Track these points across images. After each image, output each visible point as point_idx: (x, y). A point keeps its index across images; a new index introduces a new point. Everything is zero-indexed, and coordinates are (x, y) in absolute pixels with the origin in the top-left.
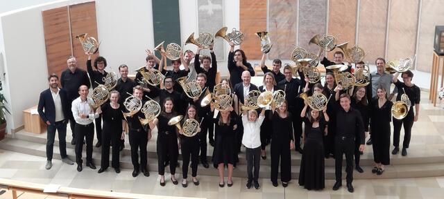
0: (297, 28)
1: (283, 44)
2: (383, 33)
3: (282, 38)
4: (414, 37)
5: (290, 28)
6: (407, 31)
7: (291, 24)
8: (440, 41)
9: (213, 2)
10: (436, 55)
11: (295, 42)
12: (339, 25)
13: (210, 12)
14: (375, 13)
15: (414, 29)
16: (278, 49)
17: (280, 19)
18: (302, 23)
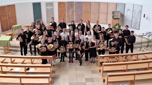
0: (74, 14)
1: (71, 18)
2: (98, 14)
3: (70, 16)
4: (107, 15)
5: (72, 13)
6: (105, 13)
7: (73, 12)
8: (114, 15)
9: (50, 6)
10: (113, 19)
11: (74, 17)
12: (86, 12)
13: (50, 9)
14: (96, 9)
15: (107, 13)
16: (69, 20)
17: (70, 11)
18: (76, 12)
